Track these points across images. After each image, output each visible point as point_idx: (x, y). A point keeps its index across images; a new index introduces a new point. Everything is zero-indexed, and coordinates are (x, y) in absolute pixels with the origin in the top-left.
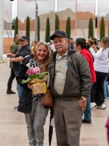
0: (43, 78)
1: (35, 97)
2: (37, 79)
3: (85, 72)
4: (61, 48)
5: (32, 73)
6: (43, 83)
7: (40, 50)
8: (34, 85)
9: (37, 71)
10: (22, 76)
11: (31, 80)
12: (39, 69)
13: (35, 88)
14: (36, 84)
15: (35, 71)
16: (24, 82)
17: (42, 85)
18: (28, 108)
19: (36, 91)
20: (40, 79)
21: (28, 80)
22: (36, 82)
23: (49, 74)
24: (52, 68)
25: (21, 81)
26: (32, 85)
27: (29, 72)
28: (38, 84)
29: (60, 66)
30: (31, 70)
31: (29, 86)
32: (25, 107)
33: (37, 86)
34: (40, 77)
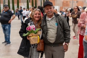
0: (37, 33)
1: (32, 45)
2: (33, 34)
3: (67, 28)
4: (51, 13)
5: (30, 29)
6: (37, 36)
7: (36, 14)
8: (31, 38)
9: (33, 28)
10: (23, 31)
11: (29, 34)
12: (34, 26)
13: (32, 40)
14: (32, 37)
15: (31, 28)
16: (25, 35)
17: (36, 38)
18: (27, 53)
19: (32, 42)
20: (35, 33)
21: (27, 34)
22: (32, 36)
23: (41, 30)
24: (45, 26)
25: (22, 34)
26: (30, 38)
27: (27, 28)
28: (34, 37)
29: (50, 25)
30: (29, 27)
31: (28, 38)
32: (24, 52)
33: (33, 38)
34: (36, 32)
